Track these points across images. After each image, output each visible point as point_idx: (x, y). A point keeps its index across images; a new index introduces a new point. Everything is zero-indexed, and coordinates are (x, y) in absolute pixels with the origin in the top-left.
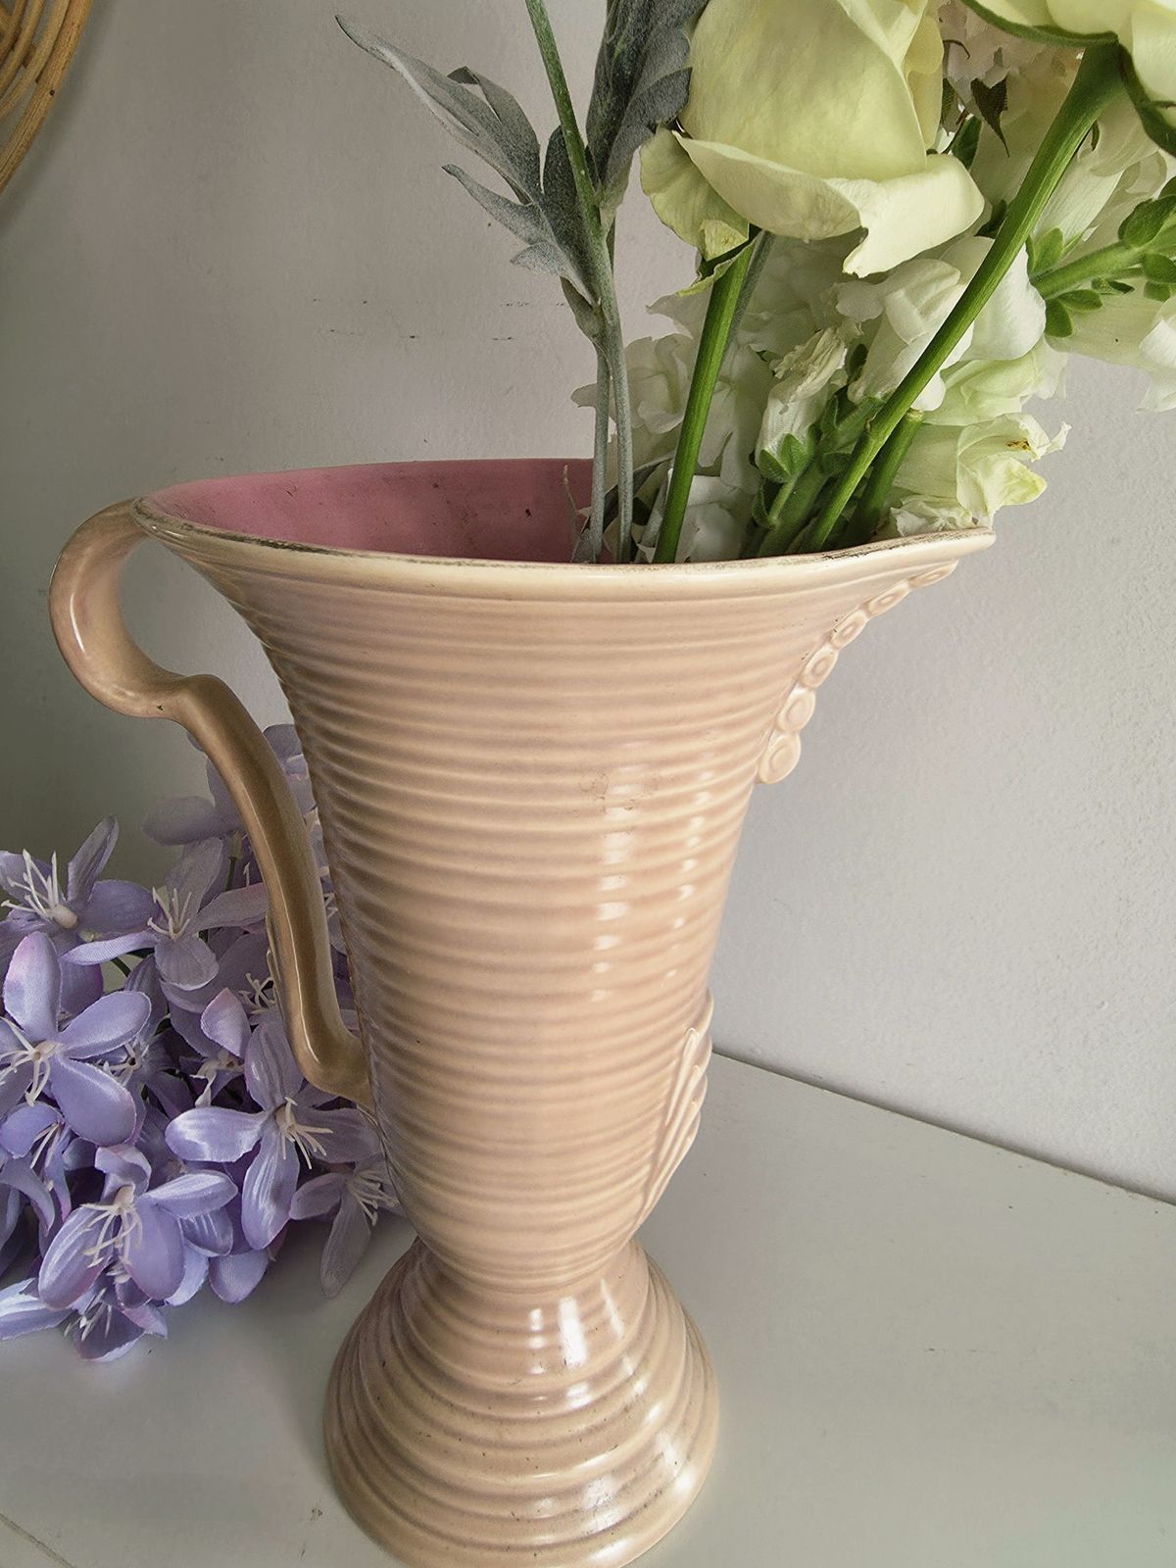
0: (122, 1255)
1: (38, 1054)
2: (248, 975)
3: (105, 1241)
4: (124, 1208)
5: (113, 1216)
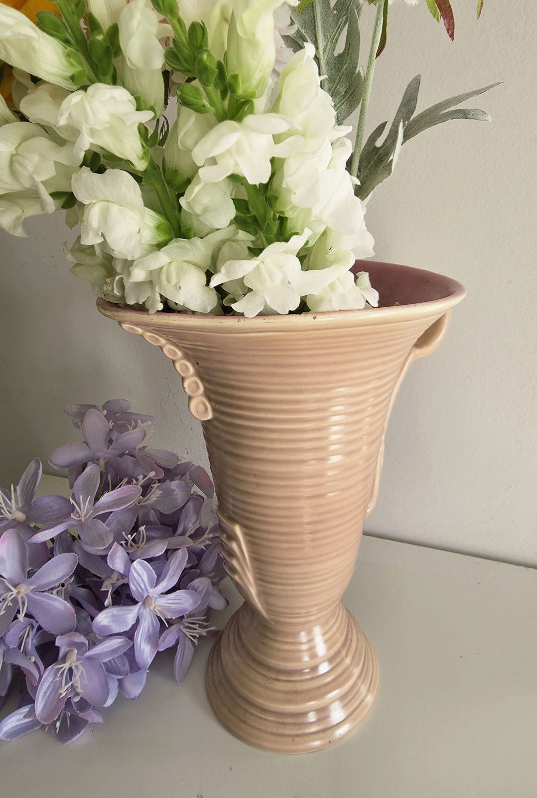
0: (77, 688)
1: (19, 593)
2: (124, 533)
3: (66, 685)
4: (72, 663)
5: (67, 669)
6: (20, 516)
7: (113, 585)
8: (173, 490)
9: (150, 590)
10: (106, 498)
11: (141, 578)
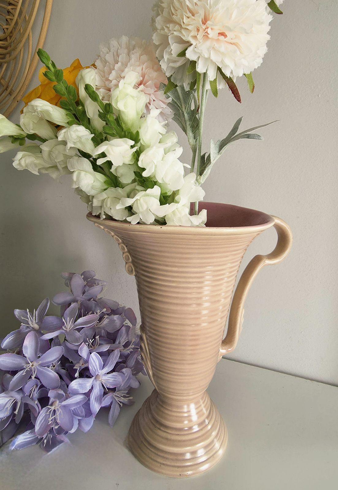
0: (57, 420)
1: (33, 365)
2: (88, 339)
3: (52, 417)
4: (56, 407)
5: (53, 410)
6: (36, 326)
7: (80, 367)
8: (115, 320)
9: (99, 371)
10: (80, 320)
11: (95, 363)
